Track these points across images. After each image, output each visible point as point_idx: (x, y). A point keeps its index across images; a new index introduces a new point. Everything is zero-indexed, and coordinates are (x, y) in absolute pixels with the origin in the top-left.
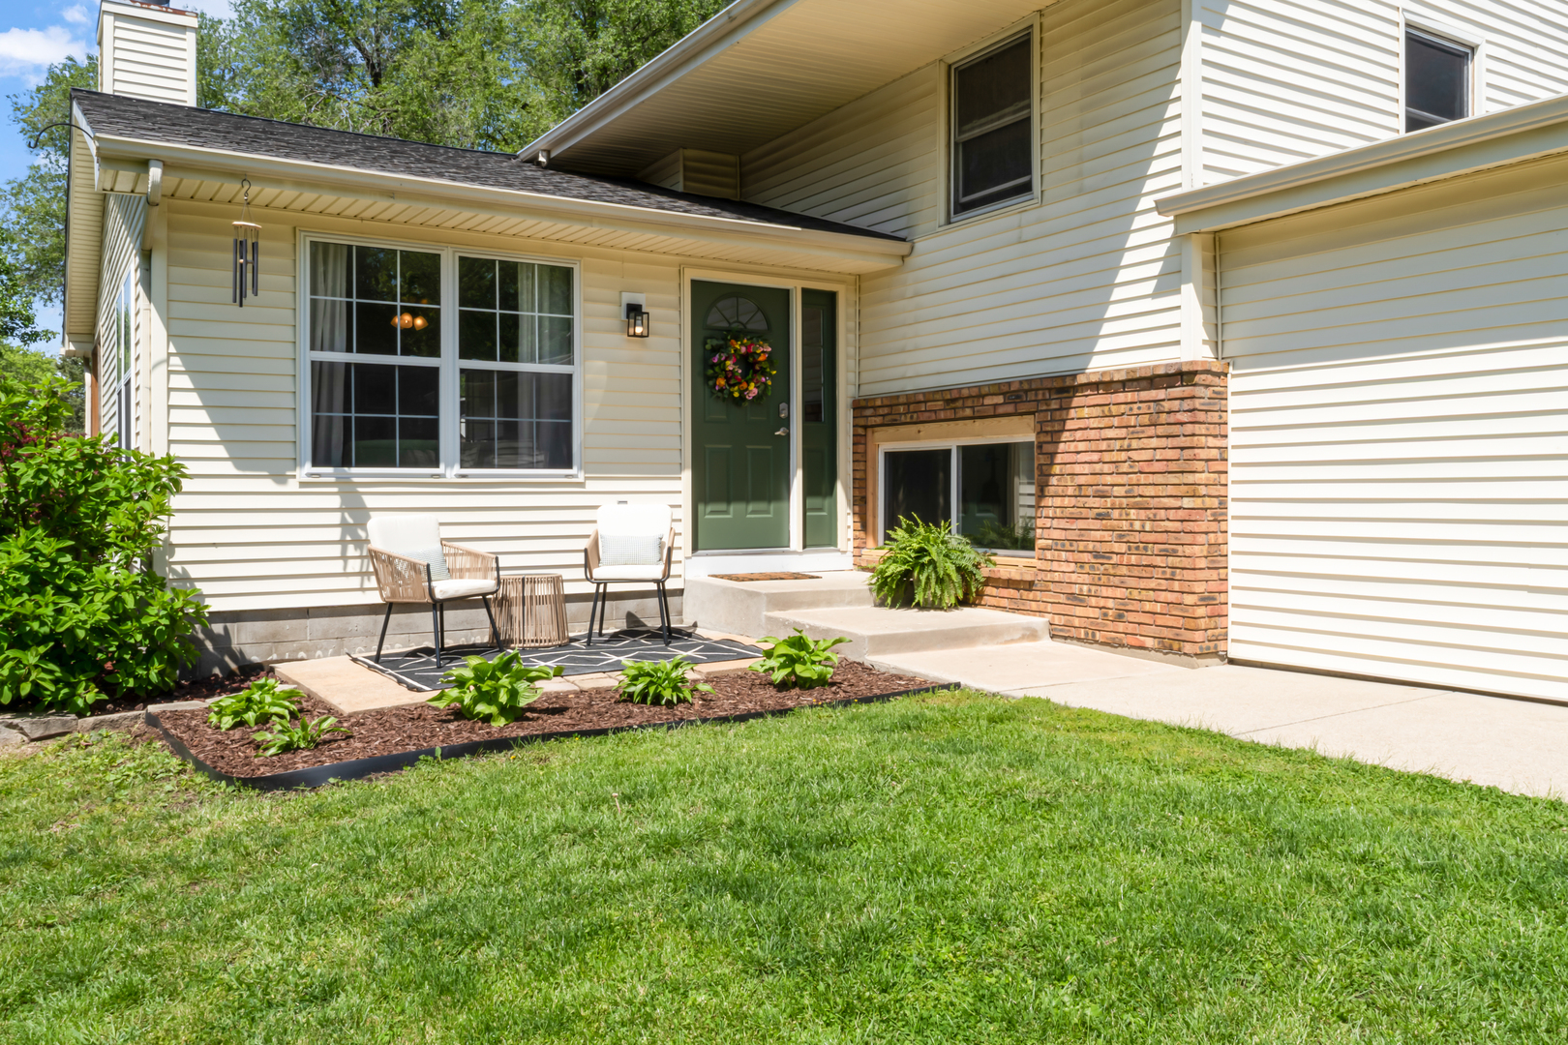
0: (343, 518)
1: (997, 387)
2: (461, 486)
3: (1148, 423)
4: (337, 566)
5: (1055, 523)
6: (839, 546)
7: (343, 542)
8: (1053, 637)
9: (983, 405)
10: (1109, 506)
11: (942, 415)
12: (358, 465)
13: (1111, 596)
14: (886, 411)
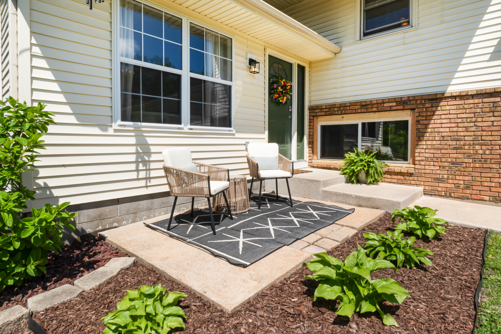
0: (137, 149)
1: (394, 99)
2: (190, 134)
3: (489, 111)
4: (134, 175)
5: (427, 151)
6: (305, 159)
7: (137, 162)
8: (424, 194)
9: (383, 106)
10: (462, 144)
11: (359, 111)
12: (144, 121)
13: (461, 180)
14: (327, 110)
